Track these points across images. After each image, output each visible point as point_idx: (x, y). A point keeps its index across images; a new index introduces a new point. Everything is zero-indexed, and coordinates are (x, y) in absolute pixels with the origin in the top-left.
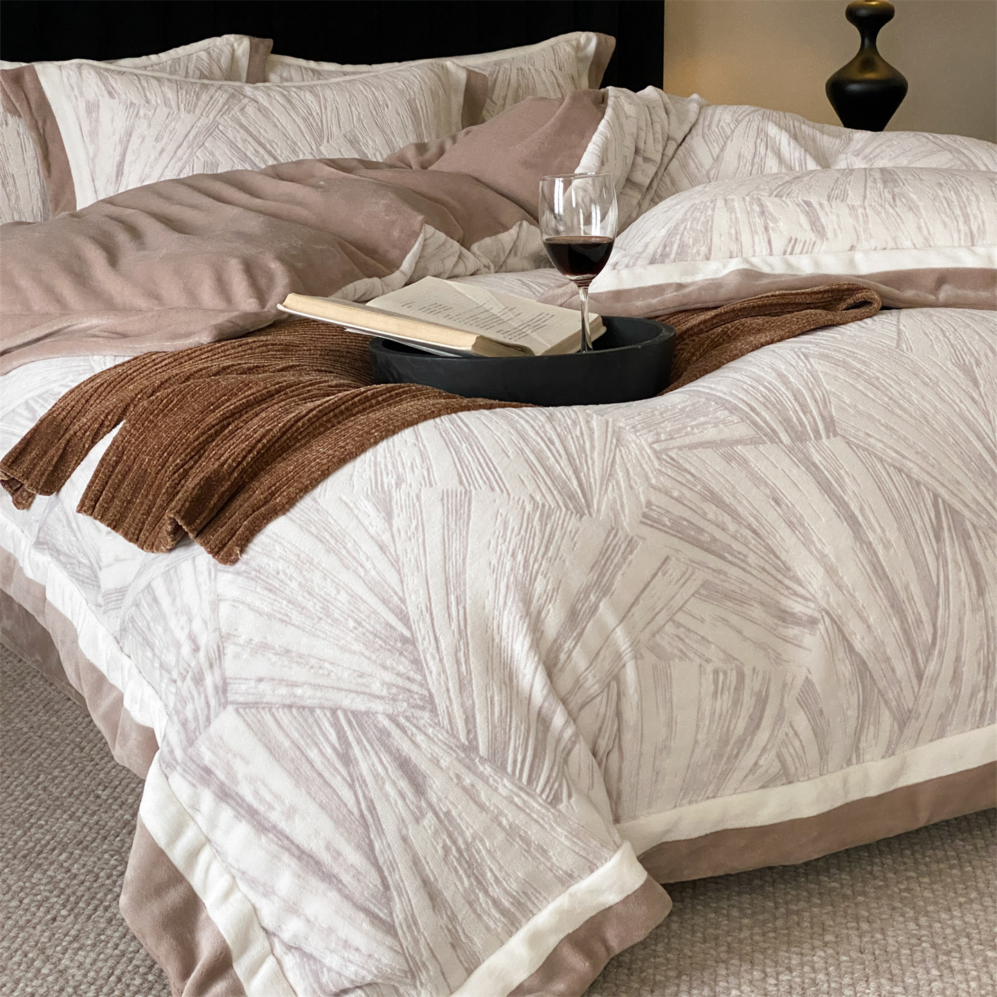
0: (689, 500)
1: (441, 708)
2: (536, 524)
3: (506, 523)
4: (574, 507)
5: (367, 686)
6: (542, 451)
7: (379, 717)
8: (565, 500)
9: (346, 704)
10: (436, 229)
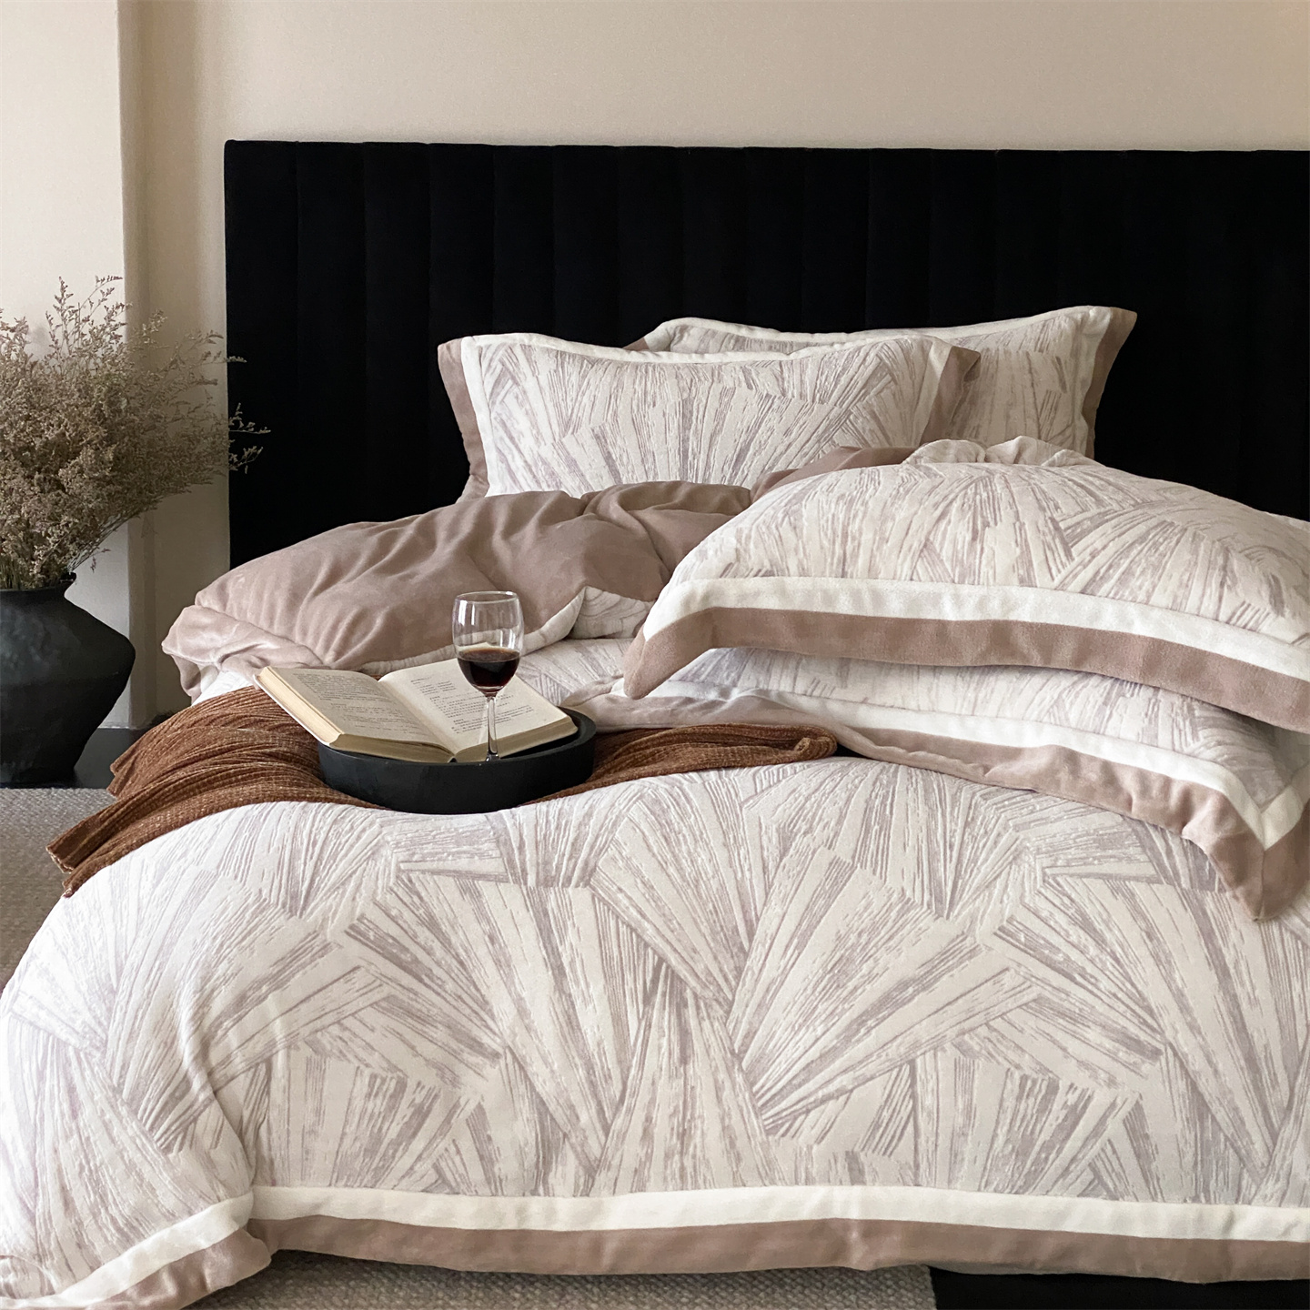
0: (405, 922)
1: (109, 1053)
2: (248, 916)
3: (226, 908)
4: (291, 907)
5: (73, 1021)
6: (299, 852)
7: (70, 1048)
8: (286, 898)
9: (58, 1031)
10: (604, 591)
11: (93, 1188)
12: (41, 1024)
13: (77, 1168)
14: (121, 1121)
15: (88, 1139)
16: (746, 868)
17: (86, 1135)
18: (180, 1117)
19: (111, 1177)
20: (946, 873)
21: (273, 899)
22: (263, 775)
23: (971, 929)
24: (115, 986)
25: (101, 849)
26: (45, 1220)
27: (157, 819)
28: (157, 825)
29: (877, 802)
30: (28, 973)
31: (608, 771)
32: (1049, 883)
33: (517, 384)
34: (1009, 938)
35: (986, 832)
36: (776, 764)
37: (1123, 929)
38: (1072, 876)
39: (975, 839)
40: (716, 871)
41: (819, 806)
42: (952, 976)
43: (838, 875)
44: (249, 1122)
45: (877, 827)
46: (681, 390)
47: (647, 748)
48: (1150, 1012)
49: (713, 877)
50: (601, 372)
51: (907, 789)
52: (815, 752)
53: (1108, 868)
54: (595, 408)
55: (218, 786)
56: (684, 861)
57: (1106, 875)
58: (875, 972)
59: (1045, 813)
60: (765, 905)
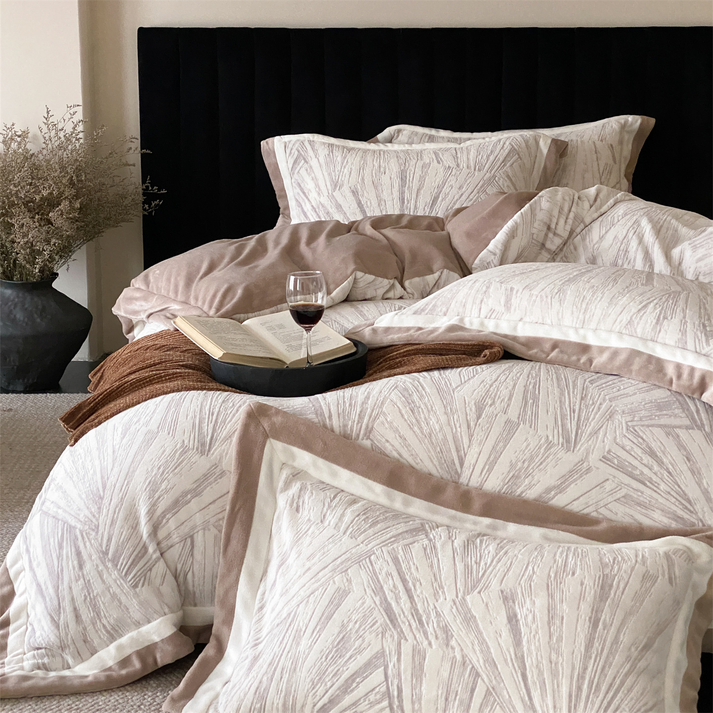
2: (177, 455)
3: (164, 451)
4: (201, 450)
5: (79, 515)
6: (204, 419)
7: (77, 530)
8: (198, 445)
9: (70, 520)
10: (365, 273)
11: (92, 609)
12: (60, 517)
13: (83, 597)
14: (108, 571)
15: (89, 581)
16: (458, 426)
17: (88, 579)
18: (142, 568)
19: (103, 602)
20: (572, 426)
21: (191, 446)
22: (180, 376)
23: (587, 457)
24: (102, 494)
25: (90, 418)
26: (65, 627)
27: (121, 402)
28: (122, 405)
29: (531, 387)
30: (50, 489)
31: (375, 372)
32: (630, 431)
33: (307, 163)
34: (608, 462)
35: (593, 403)
36: (471, 366)
37: (672, 455)
38: (643, 426)
39: (587, 407)
40: (441, 428)
41: (498, 390)
42: (576, 484)
43: (510, 428)
44: (181, 571)
45: (531, 401)
46: (400, 165)
47: (397, 358)
48: (689, 502)
49: (440, 432)
50: (354, 155)
51: (547, 379)
52: (493, 358)
53: (663, 421)
54: (352, 176)
55: (155, 383)
56: (422, 423)
57: (662, 425)
58: (532, 483)
59: (626, 391)
60: (469, 447)
